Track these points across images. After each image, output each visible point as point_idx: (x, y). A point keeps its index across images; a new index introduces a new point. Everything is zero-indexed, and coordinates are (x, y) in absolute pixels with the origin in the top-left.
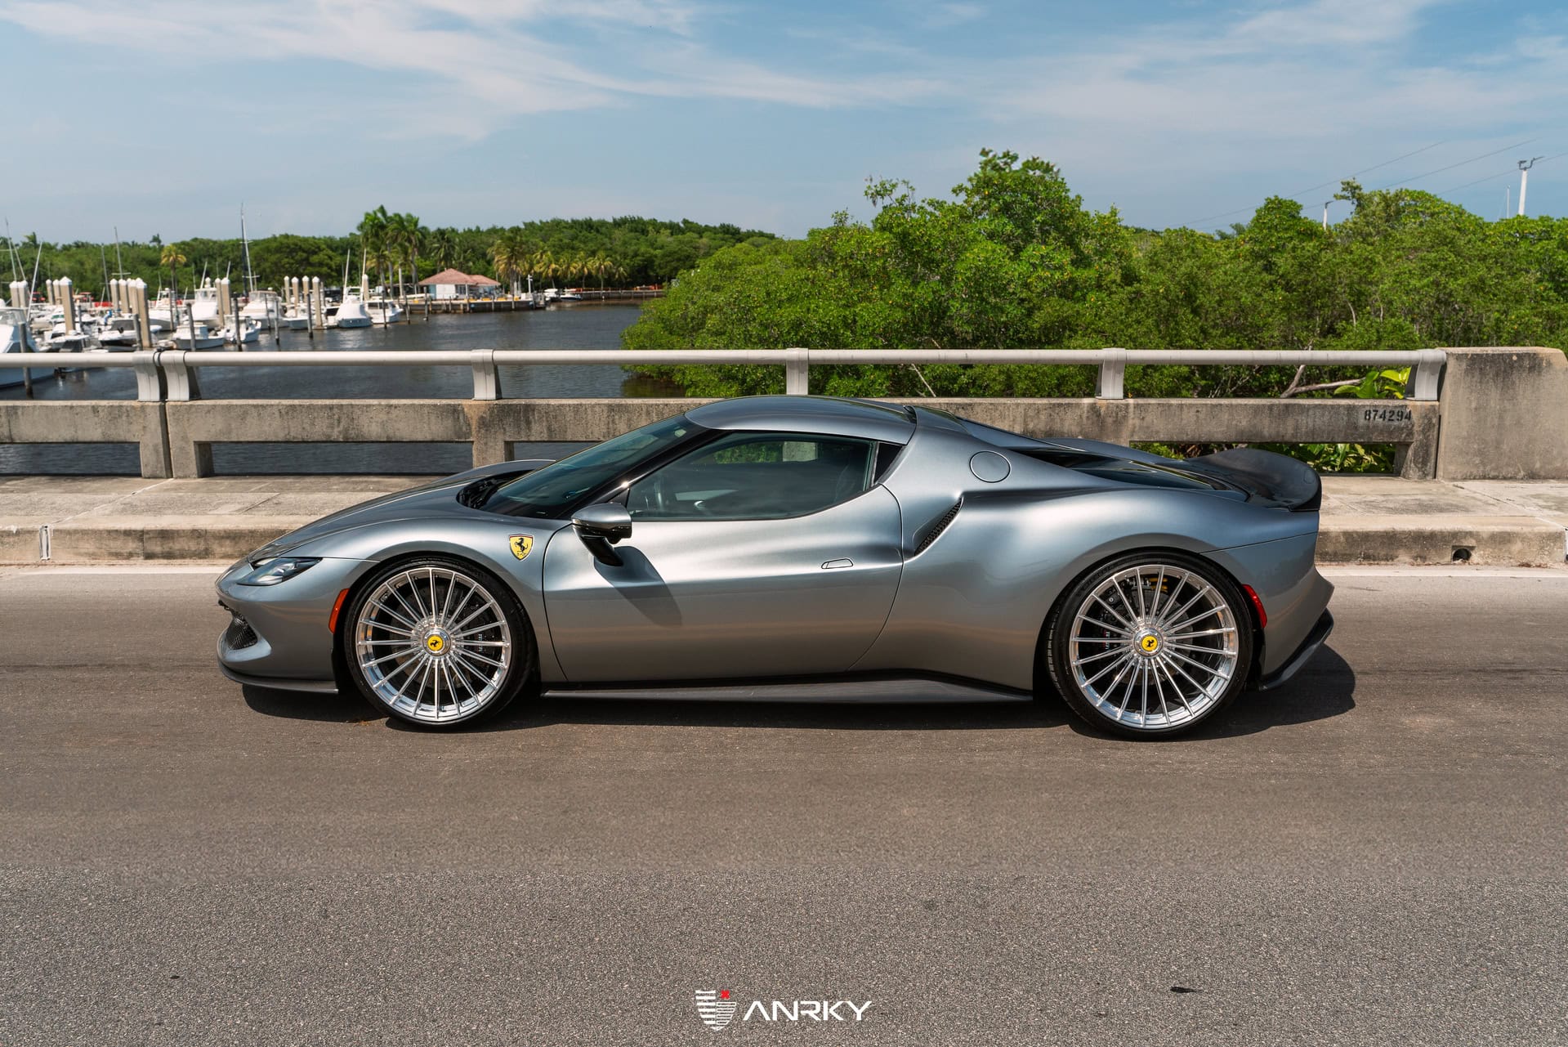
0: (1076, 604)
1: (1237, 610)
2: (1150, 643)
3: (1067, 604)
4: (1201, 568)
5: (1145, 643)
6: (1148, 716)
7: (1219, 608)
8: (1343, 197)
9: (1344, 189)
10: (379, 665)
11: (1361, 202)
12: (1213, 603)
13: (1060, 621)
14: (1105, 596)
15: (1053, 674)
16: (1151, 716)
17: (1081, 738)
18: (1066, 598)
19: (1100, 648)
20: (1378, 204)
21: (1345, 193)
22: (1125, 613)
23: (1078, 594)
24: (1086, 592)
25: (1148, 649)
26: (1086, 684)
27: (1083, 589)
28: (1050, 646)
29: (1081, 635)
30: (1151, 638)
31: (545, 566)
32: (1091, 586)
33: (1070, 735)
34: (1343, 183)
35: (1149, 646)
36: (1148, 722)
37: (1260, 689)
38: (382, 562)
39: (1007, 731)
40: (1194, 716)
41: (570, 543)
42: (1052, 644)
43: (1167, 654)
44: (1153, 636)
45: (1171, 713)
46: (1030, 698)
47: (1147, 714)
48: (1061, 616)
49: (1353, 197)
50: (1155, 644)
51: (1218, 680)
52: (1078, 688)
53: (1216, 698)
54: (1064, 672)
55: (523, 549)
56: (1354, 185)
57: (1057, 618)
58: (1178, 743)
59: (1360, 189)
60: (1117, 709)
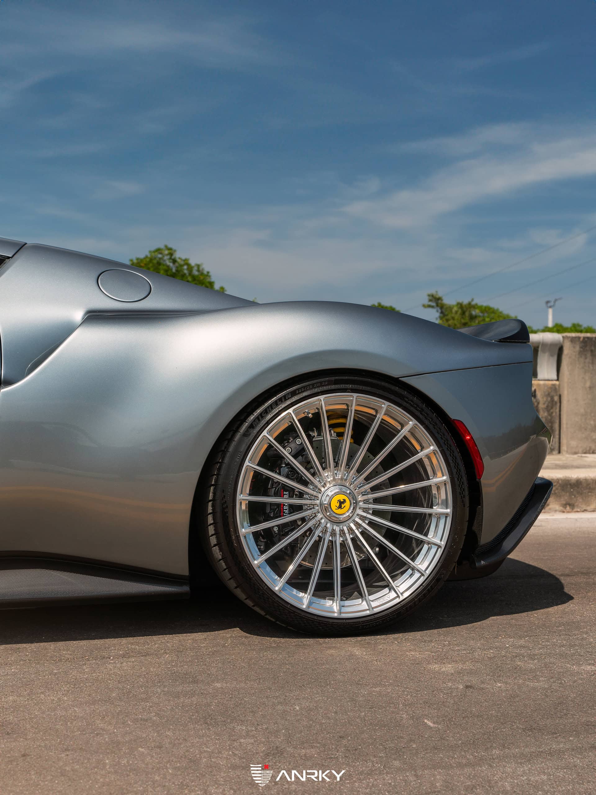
0: (243, 448)
1: (448, 453)
2: (341, 503)
3: (231, 449)
4: (402, 397)
5: (334, 504)
6: (342, 603)
7: (426, 451)
8: (429, 306)
9: (430, 300)
11: (444, 310)
12: (418, 447)
13: (222, 472)
14: (282, 438)
15: (216, 550)
16: (347, 603)
17: (256, 639)
18: (231, 440)
19: (278, 511)
20: (456, 312)
21: (430, 303)
22: (307, 464)
23: (246, 434)
24: (255, 431)
25: (339, 511)
26: (260, 560)
27: (252, 426)
28: (210, 509)
29: (252, 493)
30: (342, 497)
32: (263, 422)
33: (241, 637)
34: (429, 295)
35: (340, 507)
36: (344, 610)
37: (477, 564)
39: (155, 638)
40: (402, 598)
42: (213, 506)
43: (363, 518)
44: (344, 493)
45: (372, 597)
46: (186, 589)
47: (342, 600)
48: (224, 466)
49: (437, 306)
50: (347, 504)
51: (429, 549)
52: (250, 566)
53: (428, 572)
54: (229, 542)
56: (437, 297)
57: (219, 469)
58: (383, 637)
59: (442, 300)
60: (301, 594)
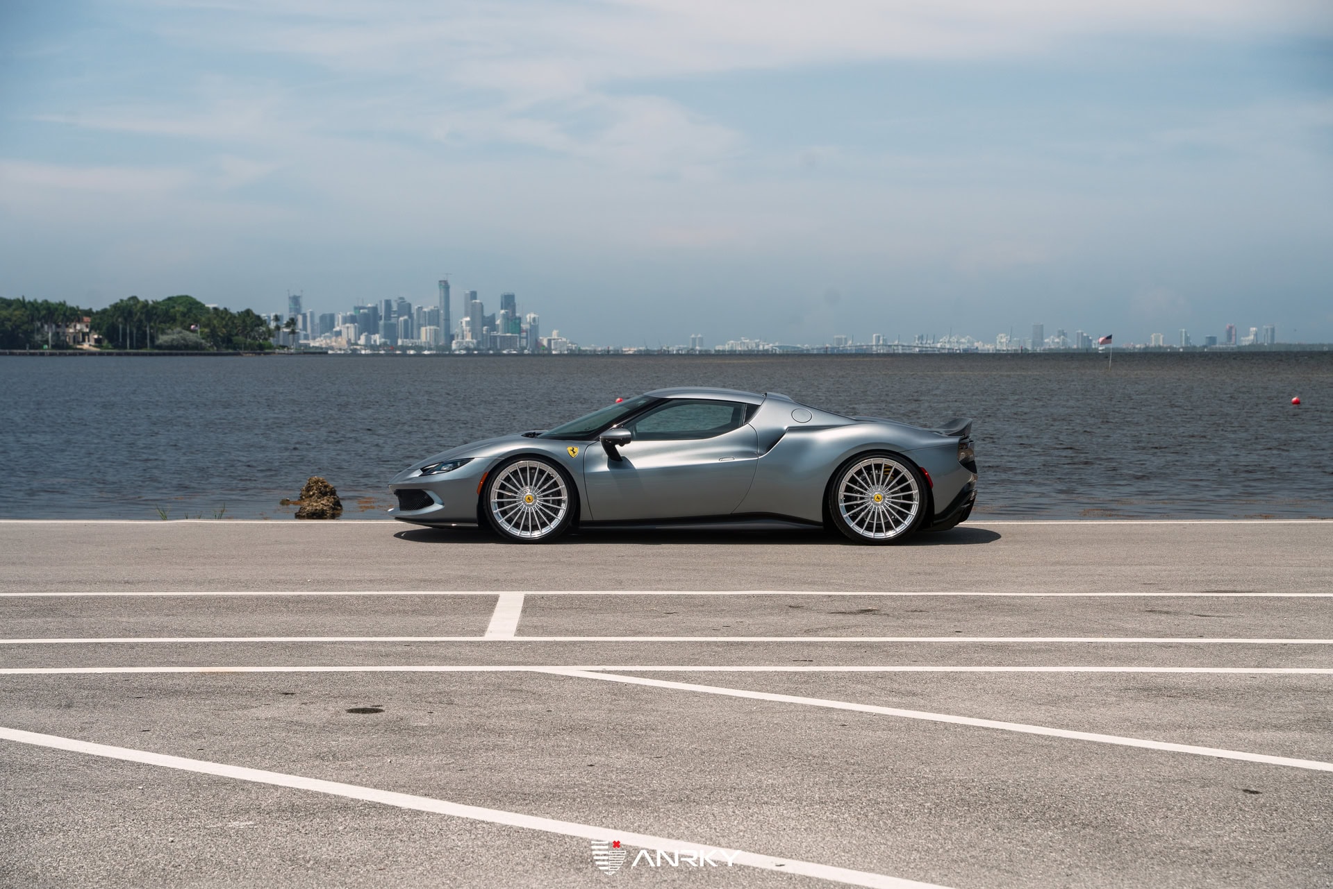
0: (843, 475)
2: (879, 498)
5: (876, 498)
6: (876, 533)
10: (500, 511)
12: (908, 478)
14: (857, 474)
19: (855, 499)
22: (867, 483)
23: (843, 472)
24: (847, 471)
25: (878, 501)
27: (845, 469)
29: (845, 491)
31: (585, 461)
32: (850, 468)
36: (876, 536)
38: (505, 459)
40: (898, 534)
41: (598, 449)
43: (887, 504)
44: (880, 495)
45: (887, 532)
46: (822, 527)
50: (881, 499)
51: (910, 517)
53: (909, 525)
55: (574, 452)
